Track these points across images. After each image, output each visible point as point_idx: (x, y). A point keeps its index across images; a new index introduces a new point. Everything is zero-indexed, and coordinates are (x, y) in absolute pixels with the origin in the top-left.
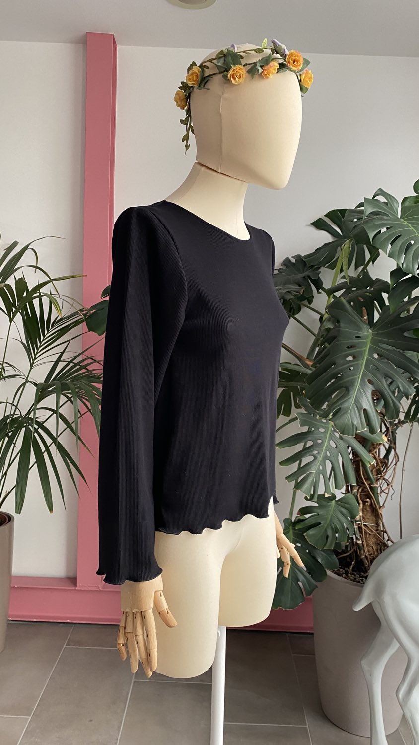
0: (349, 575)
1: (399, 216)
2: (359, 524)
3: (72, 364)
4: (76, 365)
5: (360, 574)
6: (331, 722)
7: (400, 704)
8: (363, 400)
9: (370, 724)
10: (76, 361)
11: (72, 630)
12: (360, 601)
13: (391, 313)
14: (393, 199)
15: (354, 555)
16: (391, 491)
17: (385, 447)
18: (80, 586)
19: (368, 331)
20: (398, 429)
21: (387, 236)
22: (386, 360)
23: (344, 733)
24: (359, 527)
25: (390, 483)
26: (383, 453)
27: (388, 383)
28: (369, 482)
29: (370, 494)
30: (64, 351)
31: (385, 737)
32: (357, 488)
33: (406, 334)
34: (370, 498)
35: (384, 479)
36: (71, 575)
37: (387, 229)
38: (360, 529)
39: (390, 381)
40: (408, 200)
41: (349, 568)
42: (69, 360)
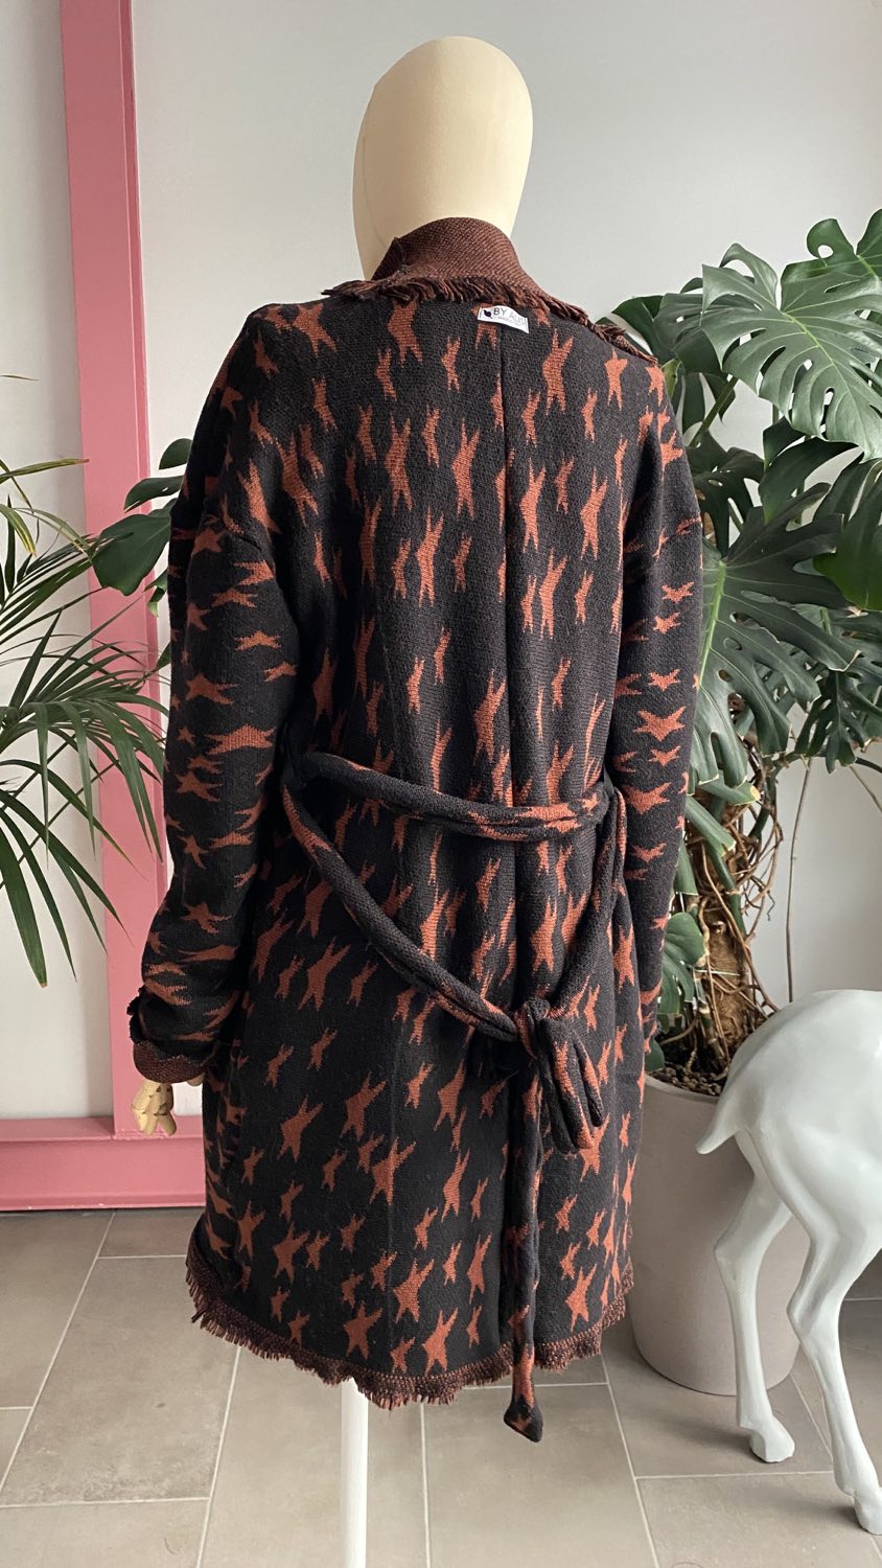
0: (686, 1079)
1: (779, 306)
2: (703, 974)
3: (68, 663)
4: (78, 663)
5: (707, 1077)
6: (655, 1370)
7: (794, 1329)
8: (708, 714)
9: (734, 1370)
10: (77, 655)
11: (111, 1222)
12: (710, 1134)
13: (766, 522)
14: (764, 268)
15: (695, 1037)
16: (768, 903)
17: (753, 813)
18: (120, 1132)
19: (717, 566)
20: (781, 772)
21: (755, 350)
22: (756, 627)
23: (681, 1392)
24: (703, 981)
25: (765, 886)
26: (749, 823)
27: (762, 675)
28: (722, 887)
29: (724, 910)
30: (49, 635)
31: (765, 1392)
32: (697, 900)
33: (797, 568)
34: (724, 918)
35: (752, 878)
36: (100, 1110)
37: (753, 335)
38: (705, 983)
39: (765, 670)
40: (796, 270)
41: (684, 1065)
42: (62, 653)
